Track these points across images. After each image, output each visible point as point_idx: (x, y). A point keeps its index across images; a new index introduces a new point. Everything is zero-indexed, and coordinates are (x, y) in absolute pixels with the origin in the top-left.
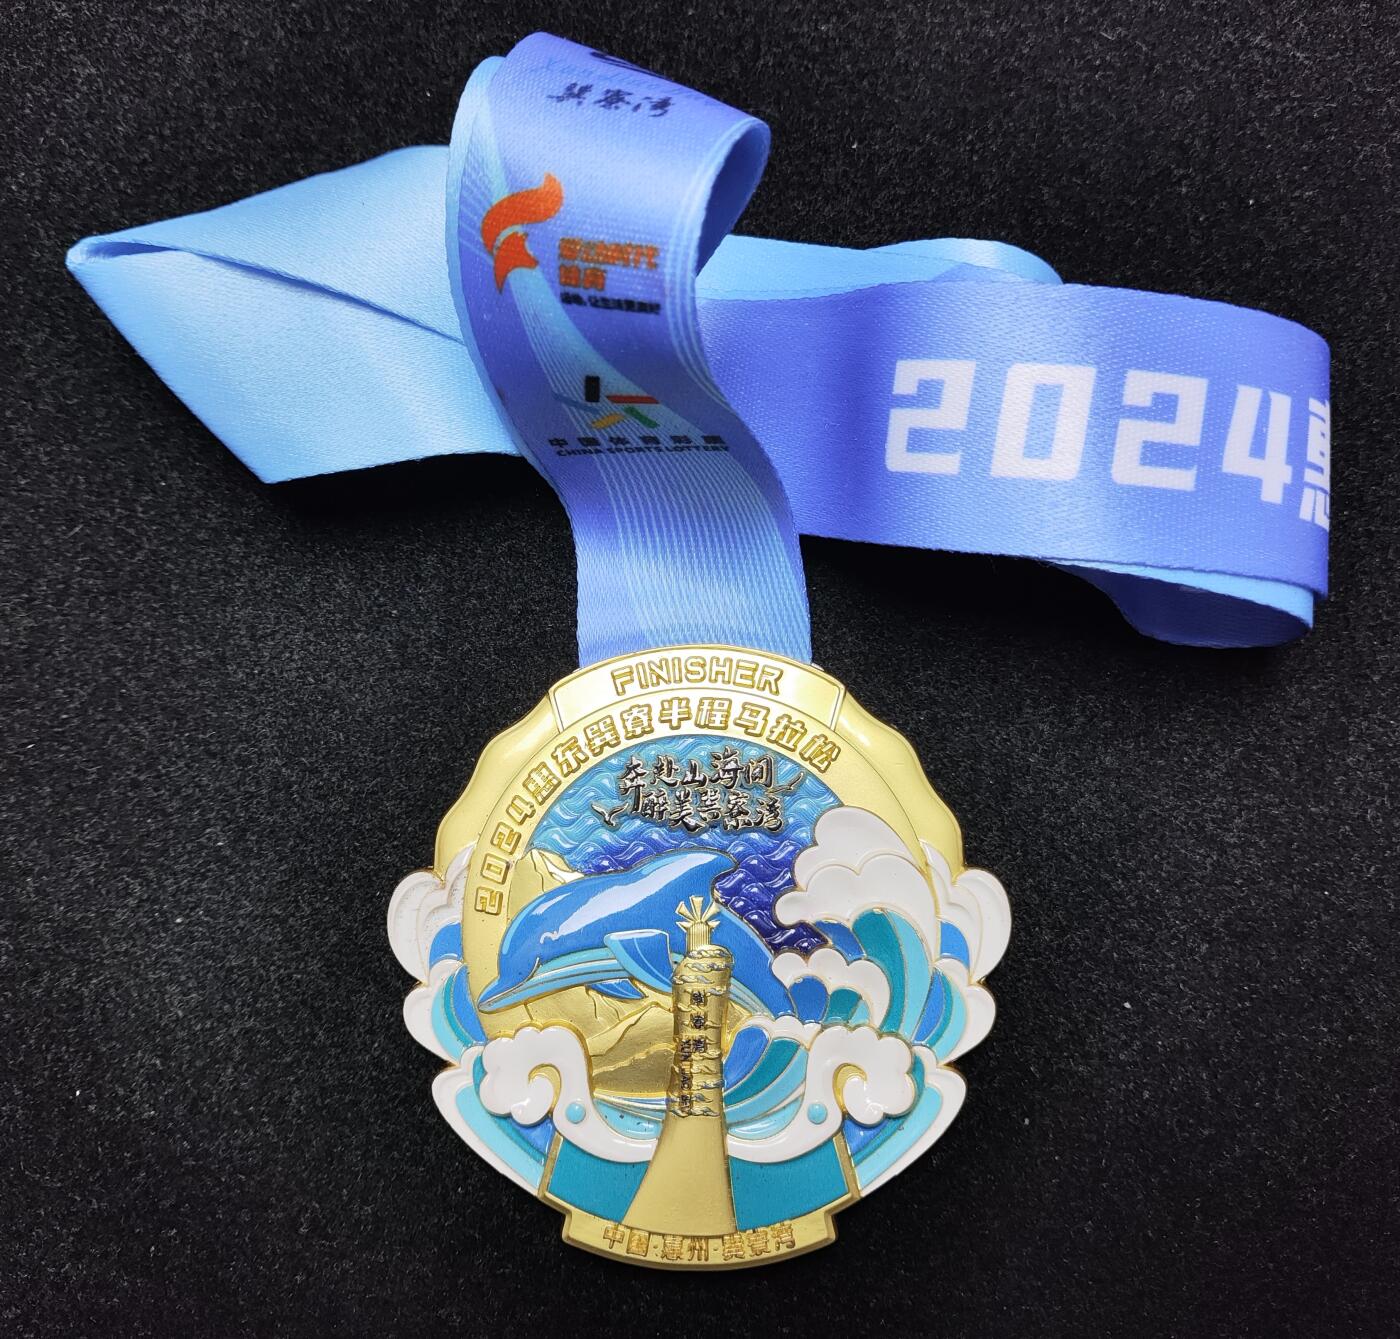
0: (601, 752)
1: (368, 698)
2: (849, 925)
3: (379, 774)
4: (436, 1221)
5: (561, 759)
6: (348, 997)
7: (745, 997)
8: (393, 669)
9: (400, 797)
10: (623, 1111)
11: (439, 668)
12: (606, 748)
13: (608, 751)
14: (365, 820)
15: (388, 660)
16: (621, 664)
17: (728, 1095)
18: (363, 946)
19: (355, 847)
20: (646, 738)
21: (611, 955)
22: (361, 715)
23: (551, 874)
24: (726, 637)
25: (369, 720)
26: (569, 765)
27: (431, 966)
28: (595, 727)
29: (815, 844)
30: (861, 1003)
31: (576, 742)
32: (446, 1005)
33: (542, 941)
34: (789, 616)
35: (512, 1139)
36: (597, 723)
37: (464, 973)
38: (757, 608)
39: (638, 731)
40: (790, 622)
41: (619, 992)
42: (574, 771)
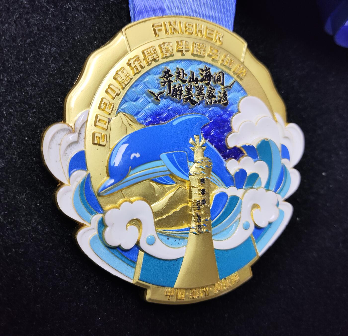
0: (151, 64)
1: (13, 27)
2: (255, 146)
3: (22, 72)
4: (75, 304)
5: (133, 66)
6: (14, 196)
7: (216, 180)
8: (27, 13)
9: (34, 85)
10: (168, 236)
11: (53, 15)
12: (153, 62)
13: (154, 64)
14: (15, 97)
15: (24, 7)
16: (157, 20)
17: (213, 223)
18: (20, 168)
19: (10, 113)
20: (171, 59)
21: (163, 164)
22: (9, 36)
23: (130, 125)
24: (200, 15)
25: (14, 40)
26: (137, 69)
27: (70, 175)
28: (149, 51)
29: (239, 112)
30: (258, 179)
31: (139, 58)
32: (81, 195)
33: (132, 158)
34: (227, 9)
35: (118, 258)
36: (149, 48)
37: (88, 178)
38: (213, 3)
39: (168, 55)
40: (227, 12)
41: (165, 181)
42: (138, 73)
